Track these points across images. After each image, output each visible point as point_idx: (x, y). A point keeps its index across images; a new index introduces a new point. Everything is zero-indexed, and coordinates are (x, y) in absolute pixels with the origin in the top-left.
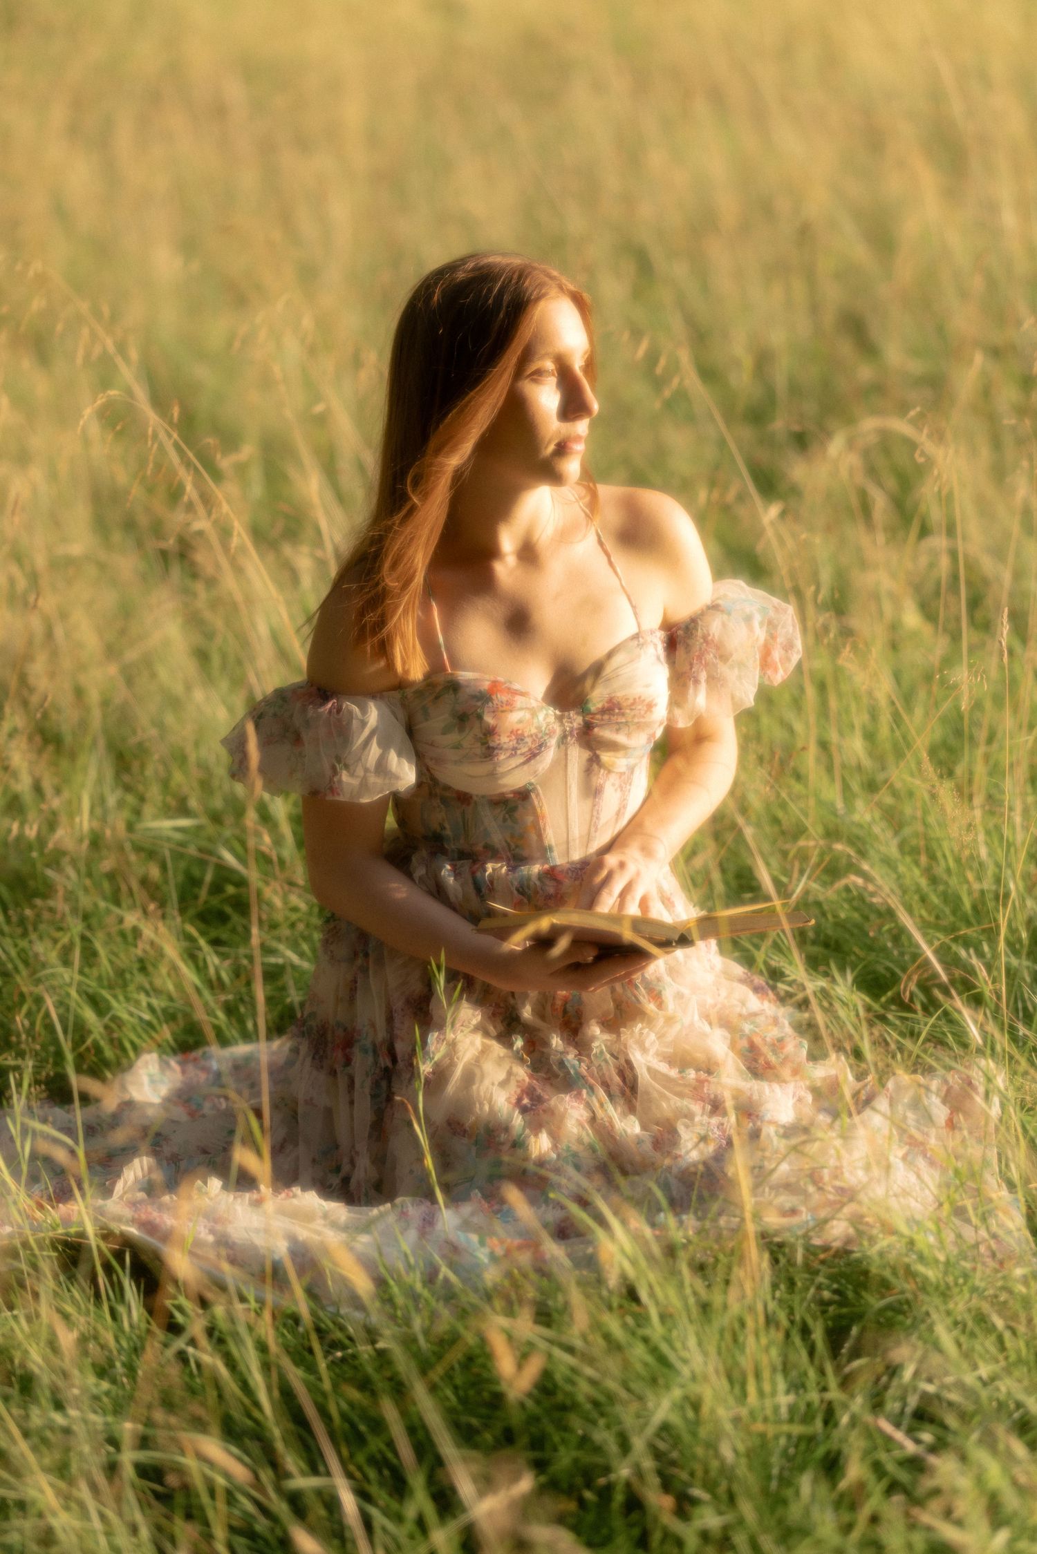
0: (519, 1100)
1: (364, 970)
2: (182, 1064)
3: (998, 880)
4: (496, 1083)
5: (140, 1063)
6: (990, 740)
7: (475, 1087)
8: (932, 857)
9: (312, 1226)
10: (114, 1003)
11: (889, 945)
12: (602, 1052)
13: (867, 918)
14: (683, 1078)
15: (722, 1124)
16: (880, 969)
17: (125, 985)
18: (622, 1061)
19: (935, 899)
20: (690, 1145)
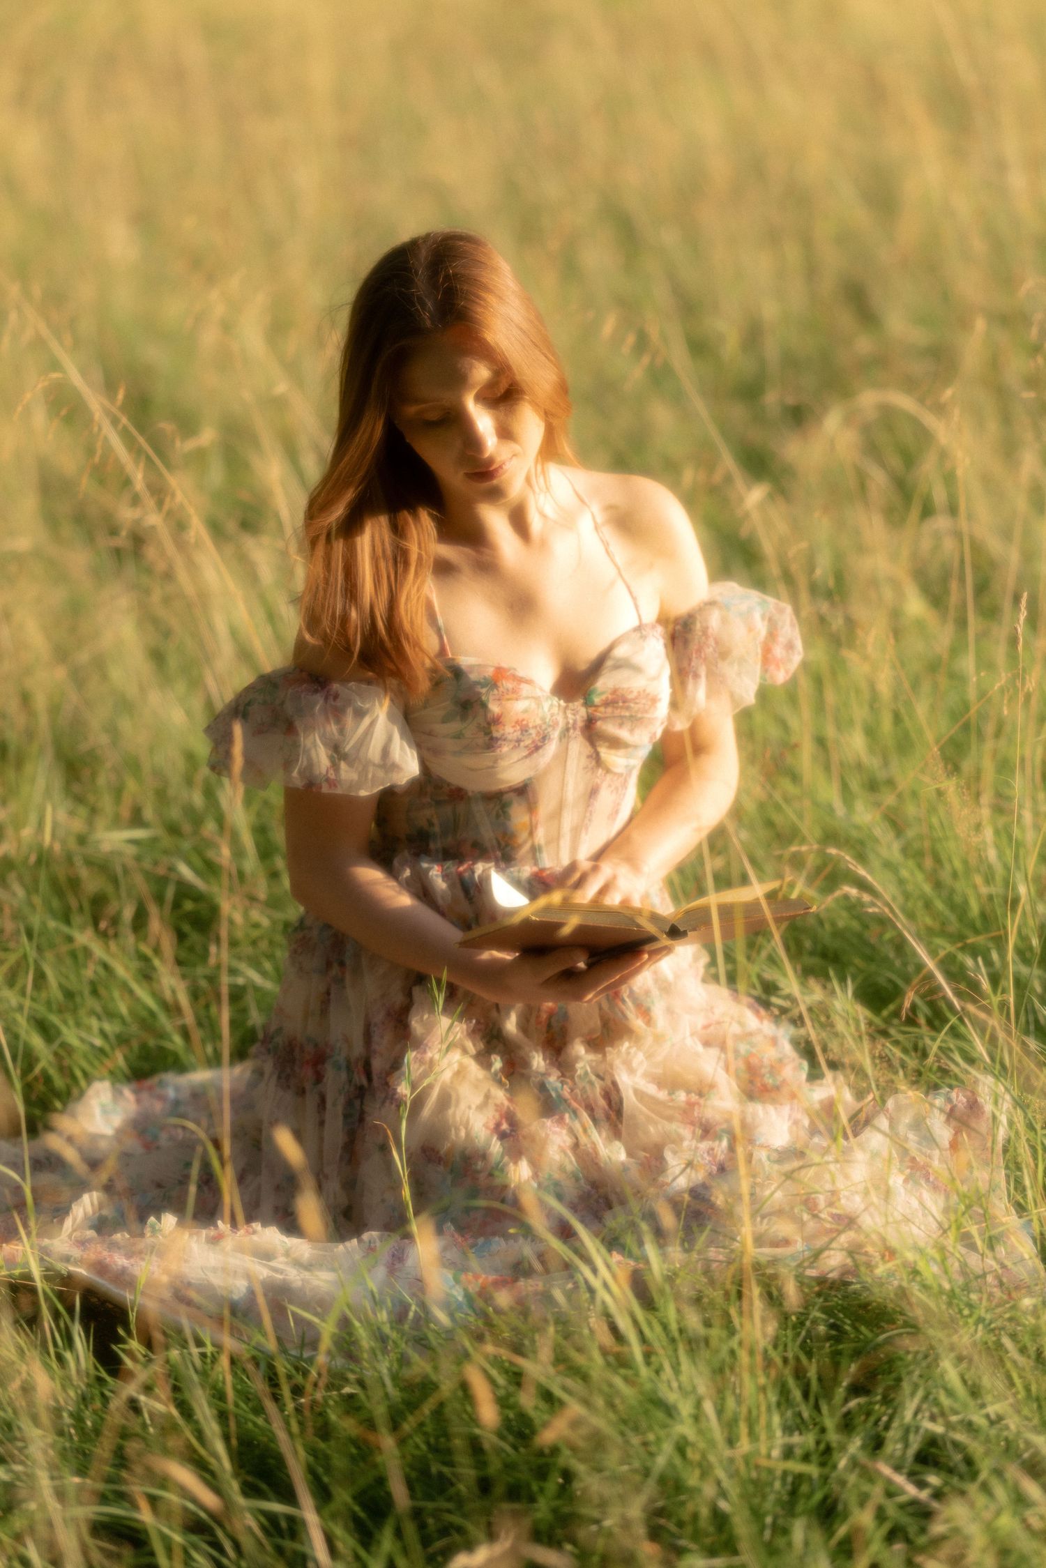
0: (498, 1125)
1: (340, 981)
2: (136, 1092)
3: (1006, 882)
4: (474, 1107)
5: (91, 1092)
6: (998, 734)
7: (450, 1112)
8: (937, 860)
9: (273, 1264)
10: (64, 1029)
11: (892, 955)
12: (586, 1073)
13: (866, 927)
14: (672, 1100)
15: (713, 1149)
16: (881, 981)
17: (75, 1011)
18: (609, 1083)
19: (939, 905)
20: (677, 1170)
